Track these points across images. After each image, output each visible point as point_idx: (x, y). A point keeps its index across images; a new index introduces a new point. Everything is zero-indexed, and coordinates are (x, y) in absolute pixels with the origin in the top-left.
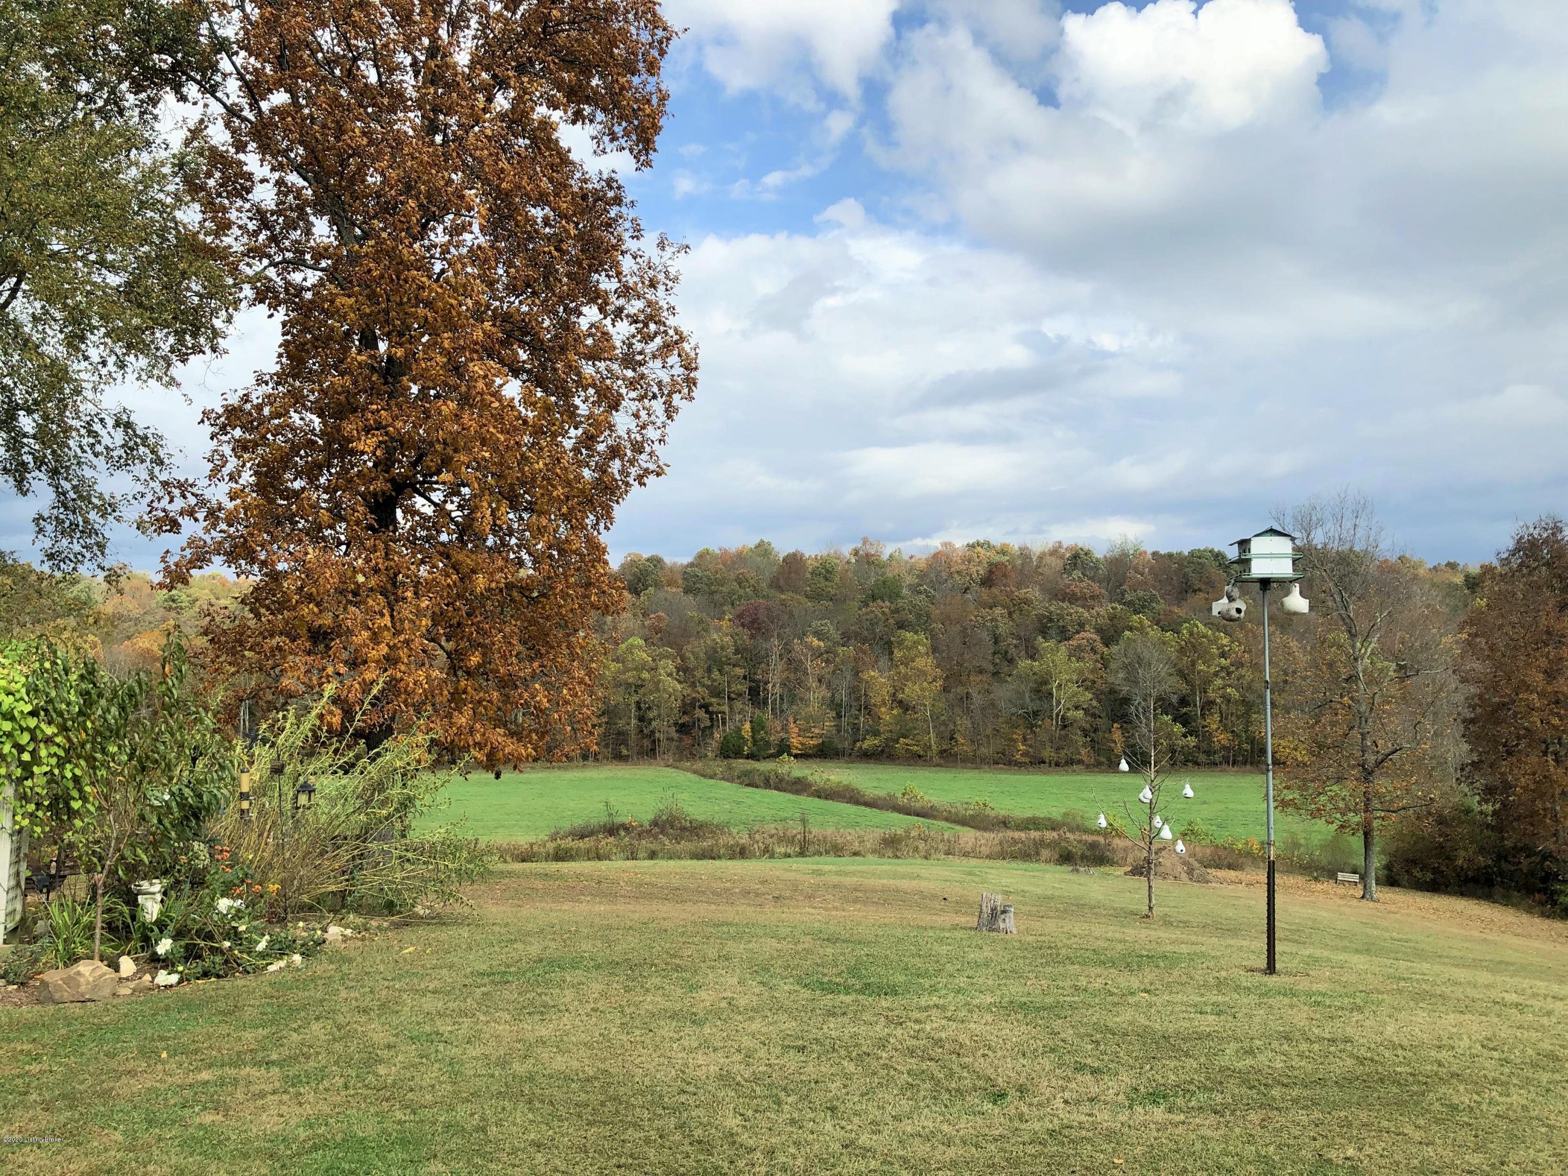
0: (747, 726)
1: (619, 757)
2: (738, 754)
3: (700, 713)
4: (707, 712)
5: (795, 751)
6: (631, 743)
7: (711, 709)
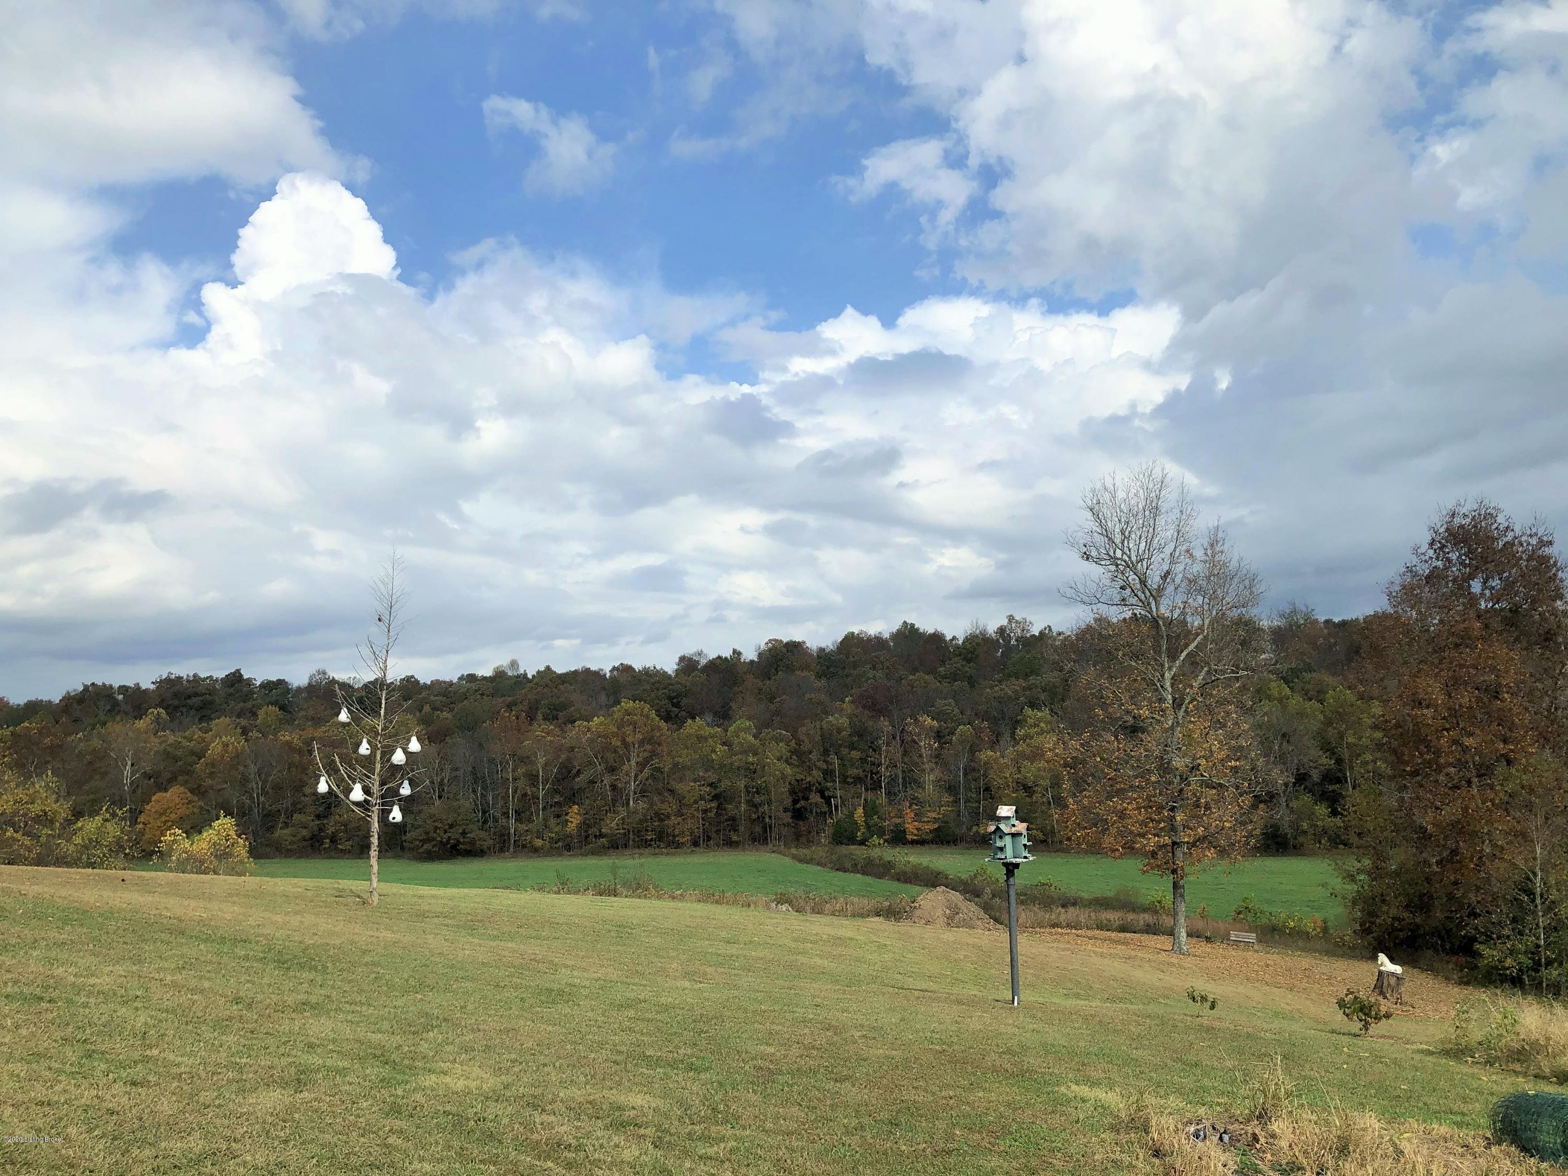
0: (860, 810)
1: (730, 844)
2: (852, 840)
3: (815, 798)
4: (823, 796)
5: (909, 837)
6: (742, 829)
7: (826, 794)
